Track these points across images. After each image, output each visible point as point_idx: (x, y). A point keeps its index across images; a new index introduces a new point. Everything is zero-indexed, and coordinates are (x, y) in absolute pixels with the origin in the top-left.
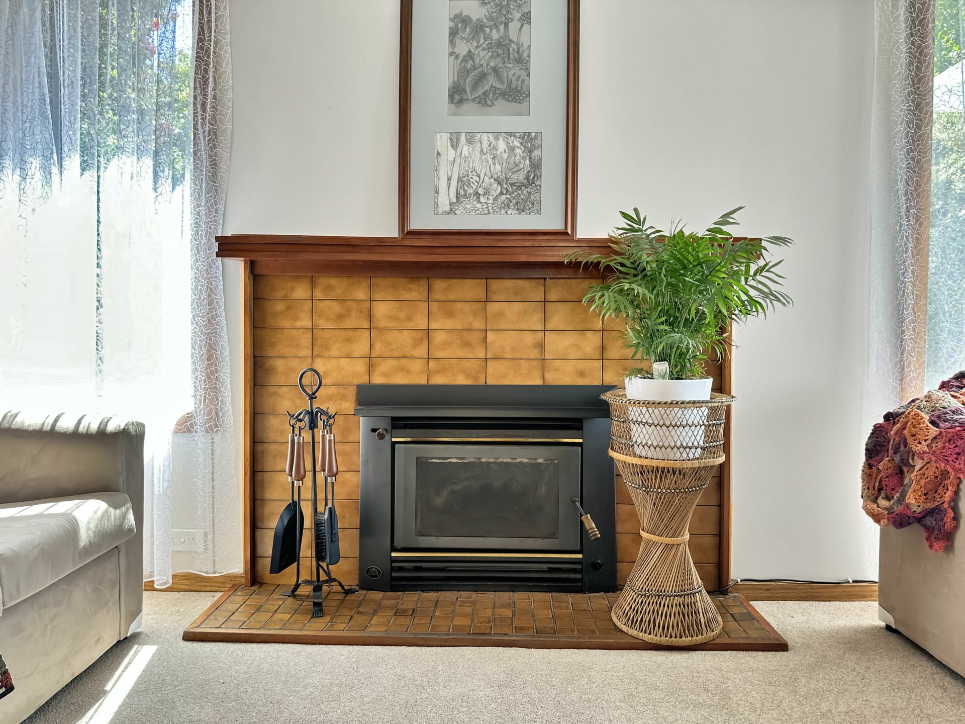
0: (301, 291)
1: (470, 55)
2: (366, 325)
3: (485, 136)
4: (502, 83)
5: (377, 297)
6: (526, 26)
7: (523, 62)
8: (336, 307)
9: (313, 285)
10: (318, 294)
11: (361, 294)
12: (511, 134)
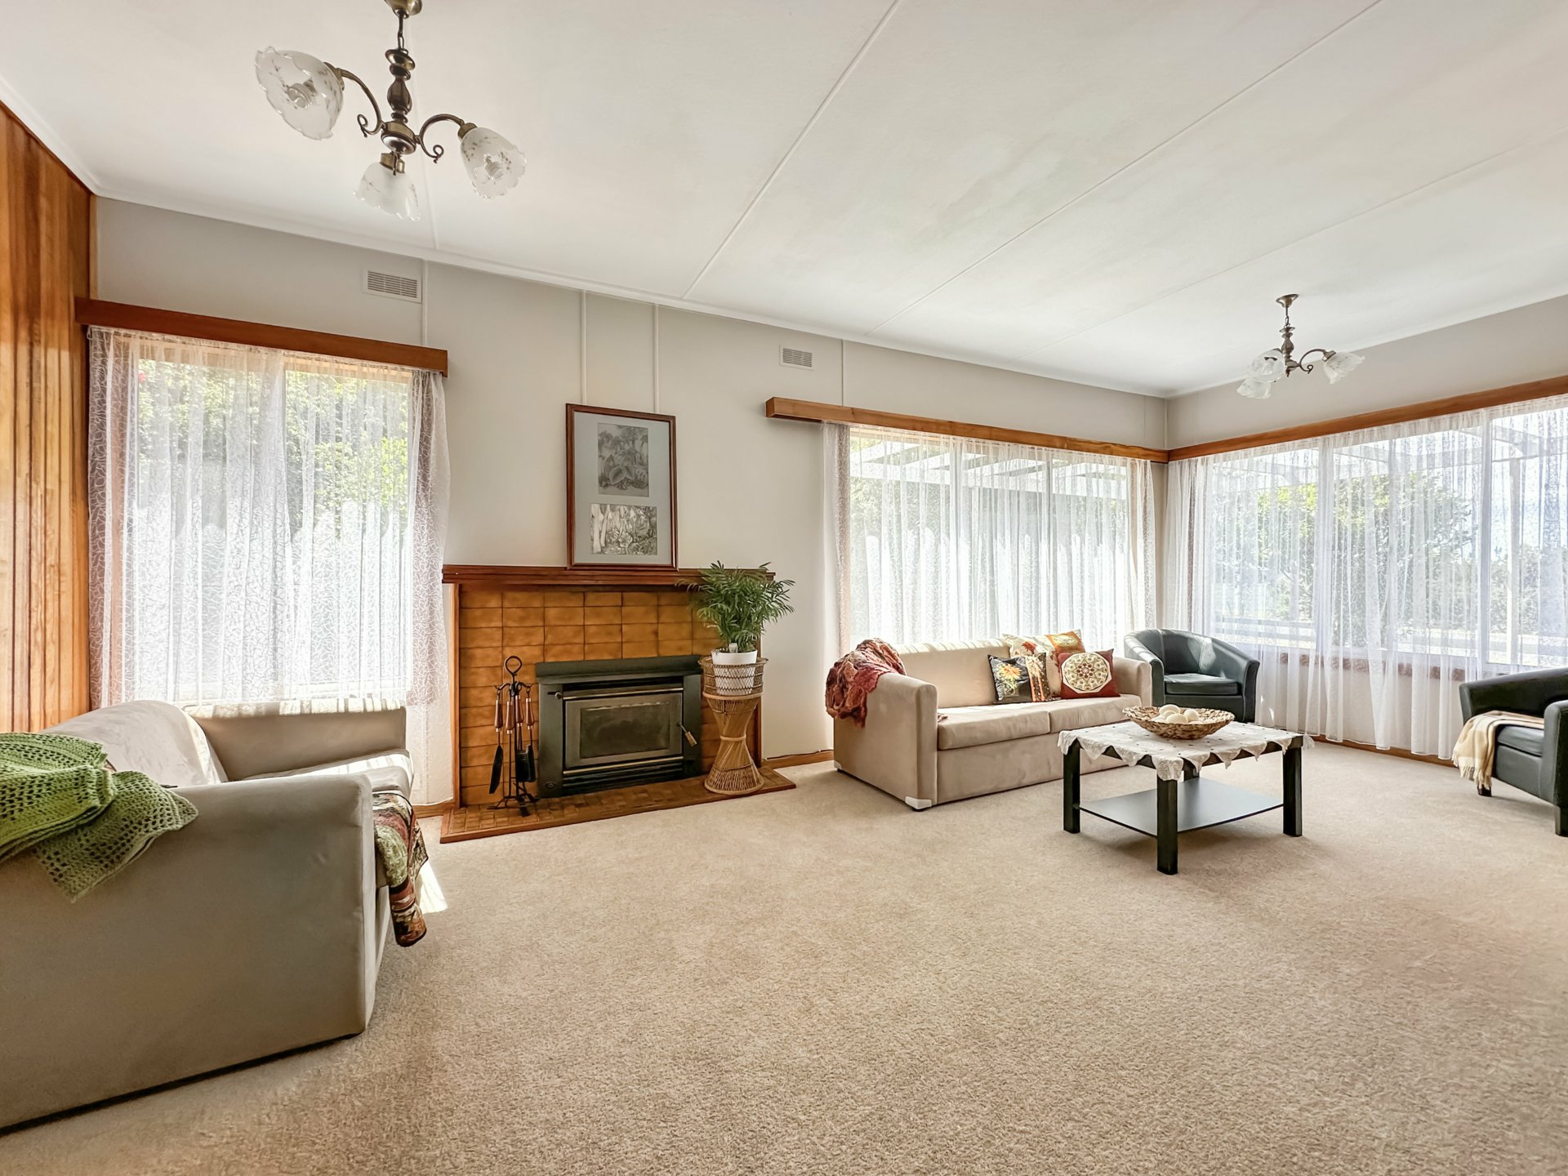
0: (494, 602)
1: (611, 458)
2: (541, 624)
3: (622, 508)
4: (631, 475)
5: (548, 604)
6: (645, 444)
7: (644, 465)
8: (520, 612)
9: (503, 598)
10: (507, 604)
11: (537, 603)
12: (638, 507)
